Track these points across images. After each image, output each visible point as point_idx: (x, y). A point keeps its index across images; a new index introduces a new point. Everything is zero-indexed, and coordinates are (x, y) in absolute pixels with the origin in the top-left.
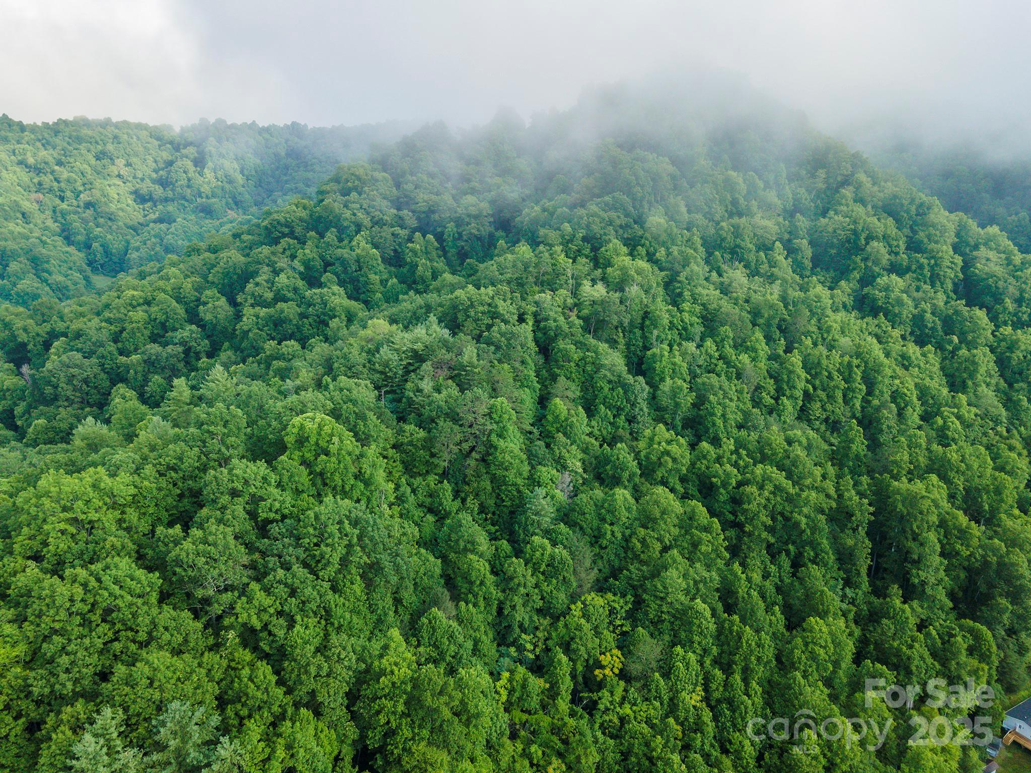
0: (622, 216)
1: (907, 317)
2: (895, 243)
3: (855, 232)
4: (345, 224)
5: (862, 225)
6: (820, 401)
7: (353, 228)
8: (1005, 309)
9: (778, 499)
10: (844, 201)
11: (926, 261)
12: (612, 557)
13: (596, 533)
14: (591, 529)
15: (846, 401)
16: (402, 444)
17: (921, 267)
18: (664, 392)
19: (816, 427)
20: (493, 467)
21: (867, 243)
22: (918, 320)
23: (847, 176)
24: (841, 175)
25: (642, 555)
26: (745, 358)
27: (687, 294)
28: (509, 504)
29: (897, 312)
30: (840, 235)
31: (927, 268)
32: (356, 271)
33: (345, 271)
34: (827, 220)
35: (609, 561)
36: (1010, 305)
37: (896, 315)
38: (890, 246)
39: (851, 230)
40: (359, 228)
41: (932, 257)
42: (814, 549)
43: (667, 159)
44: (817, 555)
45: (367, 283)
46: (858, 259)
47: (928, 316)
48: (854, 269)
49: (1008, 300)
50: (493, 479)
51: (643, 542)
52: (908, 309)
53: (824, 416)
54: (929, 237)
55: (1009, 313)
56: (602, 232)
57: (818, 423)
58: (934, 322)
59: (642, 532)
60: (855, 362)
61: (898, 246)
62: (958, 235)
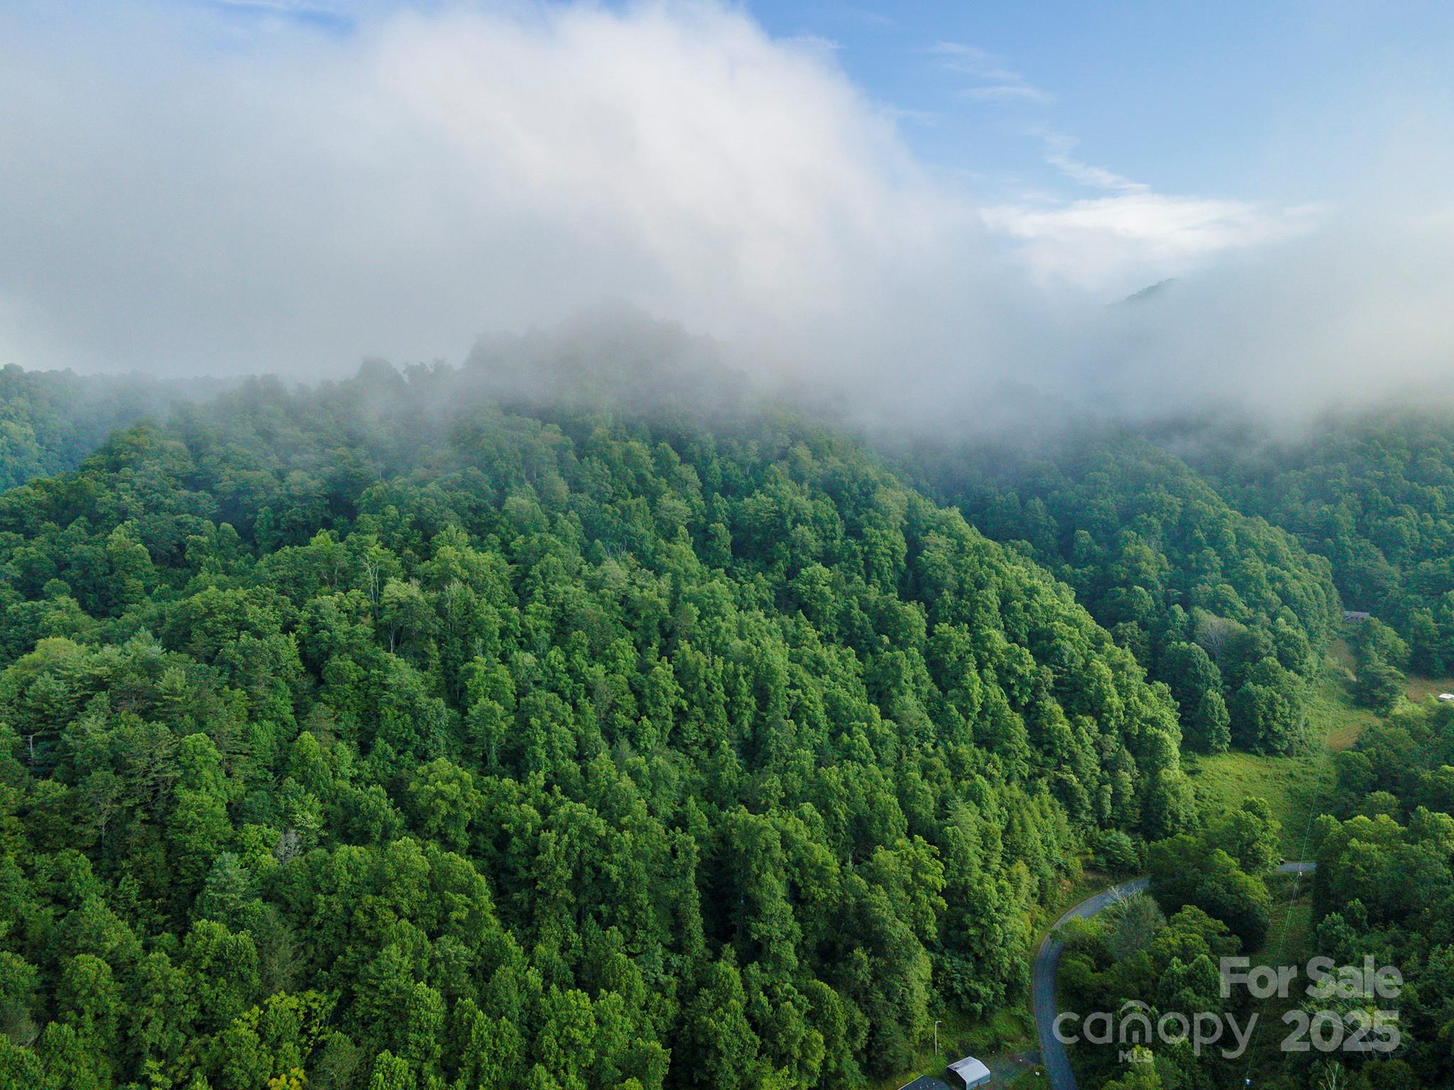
0: (473, 497)
1: (831, 614)
2: (830, 527)
3: (780, 514)
4: (102, 511)
5: (787, 505)
6: (698, 720)
7: (115, 515)
8: (944, 602)
9: (586, 845)
10: (772, 478)
11: (858, 548)
12: (330, 940)
13: (307, 908)
14: (301, 903)
15: (732, 720)
16: (31, 807)
17: (854, 555)
18: (472, 717)
19: (694, 754)
20: (169, 830)
21: (795, 526)
22: (844, 617)
23: (784, 448)
24: (778, 447)
25: (368, 932)
26: (599, 670)
27: (538, 592)
28: (190, 880)
29: (819, 608)
30: (762, 517)
31: (860, 556)
32: (105, 575)
33: (86, 575)
34: (750, 500)
35: (326, 946)
36: (948, 596)
37: (819, 612)
38: (824, 531)
39: (776, 512)
40: (123, 515)
41: (867, 543)
42: (629, 907)
43: (556, 427)
44: (633, 914)
45: (120, 591)
46: (782, 546)
47: (856, 612)
48: (780, 558)
49: (946, 592)
50: (170, 848)
51: (371, 914)
52: (833, 605)
53: (704, 739)
54: (870, 519)
55: (949, 607)
56: (437, 517)
57: (696, 748)
58: (862, 619)
59: (369, 899)
60: (742, 669)
61: (833, 530)
62: (907, 518)
